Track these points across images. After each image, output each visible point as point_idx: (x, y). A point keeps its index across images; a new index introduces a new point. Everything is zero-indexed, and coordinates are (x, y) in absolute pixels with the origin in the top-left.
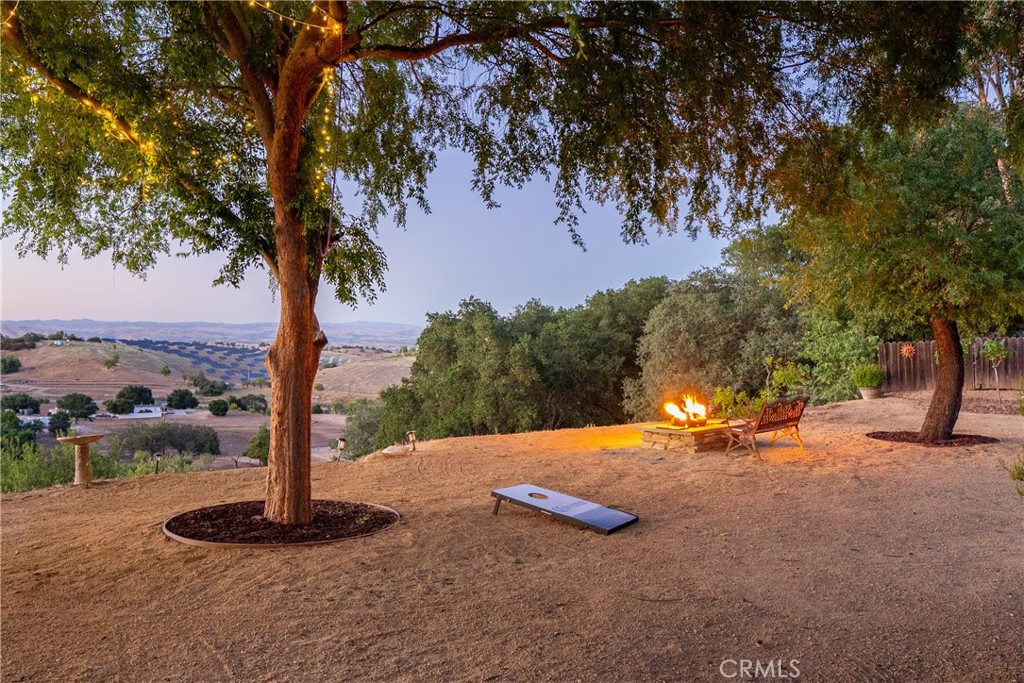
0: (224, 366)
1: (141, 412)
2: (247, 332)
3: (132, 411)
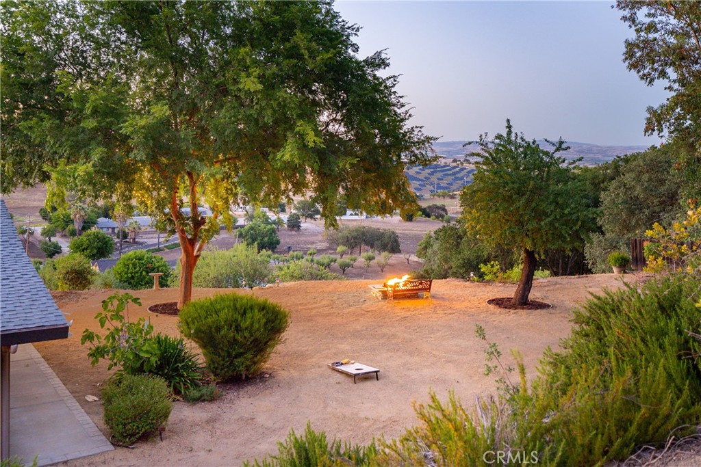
0: (418, 180)
1: (351, 215)
2: (445, 149)
3: (345, 214)
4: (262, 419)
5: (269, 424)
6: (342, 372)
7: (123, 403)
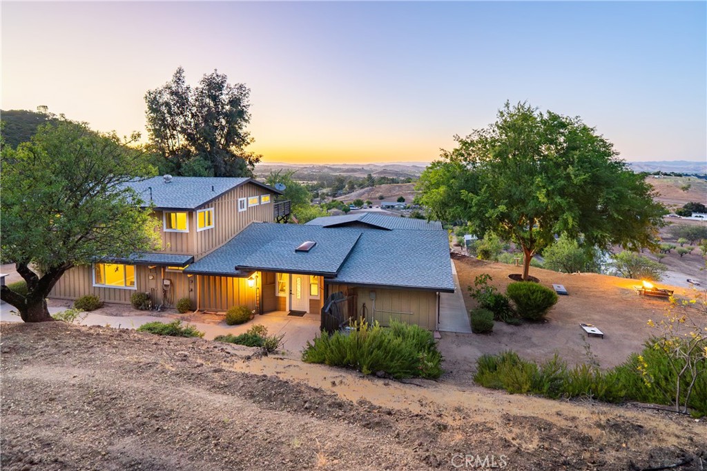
1: (696, 217)
3: (691, 216)
4: (534, 340)
5: (536, 342)
6: (584, 330)
7: (478, 318)
